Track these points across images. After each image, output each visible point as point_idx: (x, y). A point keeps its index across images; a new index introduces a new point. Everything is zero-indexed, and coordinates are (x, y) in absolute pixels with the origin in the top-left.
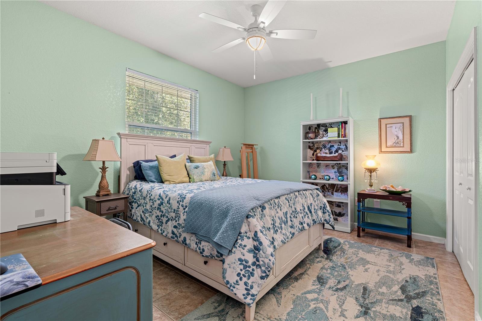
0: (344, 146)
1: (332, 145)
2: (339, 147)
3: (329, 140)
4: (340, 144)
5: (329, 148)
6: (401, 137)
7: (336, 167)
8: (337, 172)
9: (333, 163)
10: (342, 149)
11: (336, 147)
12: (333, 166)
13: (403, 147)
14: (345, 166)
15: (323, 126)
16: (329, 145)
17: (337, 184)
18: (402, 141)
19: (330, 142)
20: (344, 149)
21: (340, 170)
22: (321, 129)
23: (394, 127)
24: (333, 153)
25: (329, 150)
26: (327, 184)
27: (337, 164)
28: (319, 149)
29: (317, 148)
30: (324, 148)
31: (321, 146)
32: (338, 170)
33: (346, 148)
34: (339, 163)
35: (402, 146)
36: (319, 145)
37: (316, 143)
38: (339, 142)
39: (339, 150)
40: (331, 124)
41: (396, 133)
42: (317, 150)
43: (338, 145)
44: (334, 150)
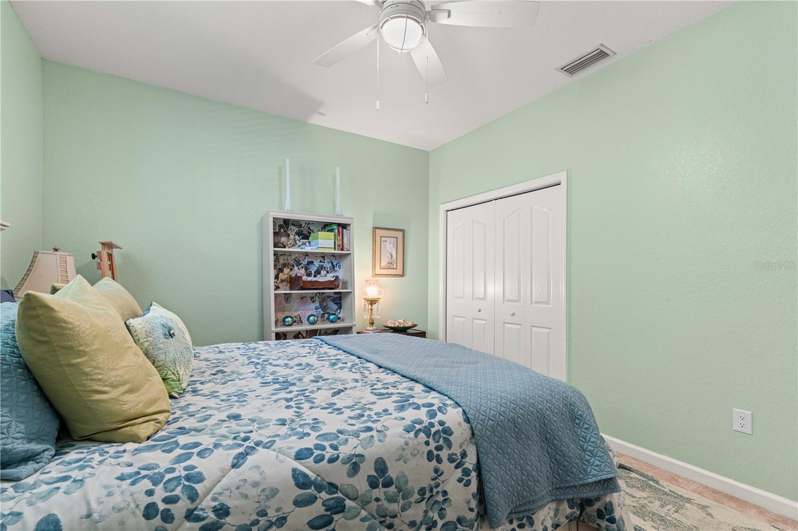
0: (329, 263)
1: (311, 261)
2: (322, 265)
3: (305, 252)
4: (322, 260)
5: (306, 267)
6: (394, 257)
7: (317, 299)
8: (319, 307)
9: (313, 293)
10: (326, 269)
11: (317, 263)
12: (312, 298)
13: (396, 269)
14: (331, 297)
15: (294, 225)
16: (306, 260)
17: (320, 329)
18: (395, 261)
19: (307, 254)
20: (329, 269)
21: (324, 304)
22: (291, 229)
23: (388, 242)
24: (313, 275)
25: (305, 270)
26: (303, 331)
27: (318, 294)
28: (288, 267)
29: (285, 265)
30: (297, 266)
31: (292, 262)
32: (321, 304)
33: (332, 267)
34: (322, 293)
35: (395, 267)
36: (288, 260)
37: (281, 255)
38: (322, 257)
39: (322, 269)
40: (309, 224)
41: (390, 250)
42: (285, 269)
43: (321, 262)
44: (313, 269)
